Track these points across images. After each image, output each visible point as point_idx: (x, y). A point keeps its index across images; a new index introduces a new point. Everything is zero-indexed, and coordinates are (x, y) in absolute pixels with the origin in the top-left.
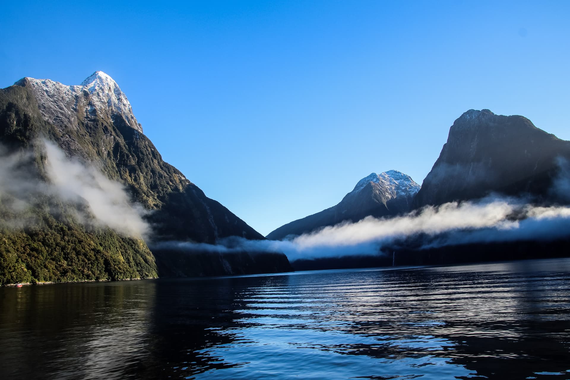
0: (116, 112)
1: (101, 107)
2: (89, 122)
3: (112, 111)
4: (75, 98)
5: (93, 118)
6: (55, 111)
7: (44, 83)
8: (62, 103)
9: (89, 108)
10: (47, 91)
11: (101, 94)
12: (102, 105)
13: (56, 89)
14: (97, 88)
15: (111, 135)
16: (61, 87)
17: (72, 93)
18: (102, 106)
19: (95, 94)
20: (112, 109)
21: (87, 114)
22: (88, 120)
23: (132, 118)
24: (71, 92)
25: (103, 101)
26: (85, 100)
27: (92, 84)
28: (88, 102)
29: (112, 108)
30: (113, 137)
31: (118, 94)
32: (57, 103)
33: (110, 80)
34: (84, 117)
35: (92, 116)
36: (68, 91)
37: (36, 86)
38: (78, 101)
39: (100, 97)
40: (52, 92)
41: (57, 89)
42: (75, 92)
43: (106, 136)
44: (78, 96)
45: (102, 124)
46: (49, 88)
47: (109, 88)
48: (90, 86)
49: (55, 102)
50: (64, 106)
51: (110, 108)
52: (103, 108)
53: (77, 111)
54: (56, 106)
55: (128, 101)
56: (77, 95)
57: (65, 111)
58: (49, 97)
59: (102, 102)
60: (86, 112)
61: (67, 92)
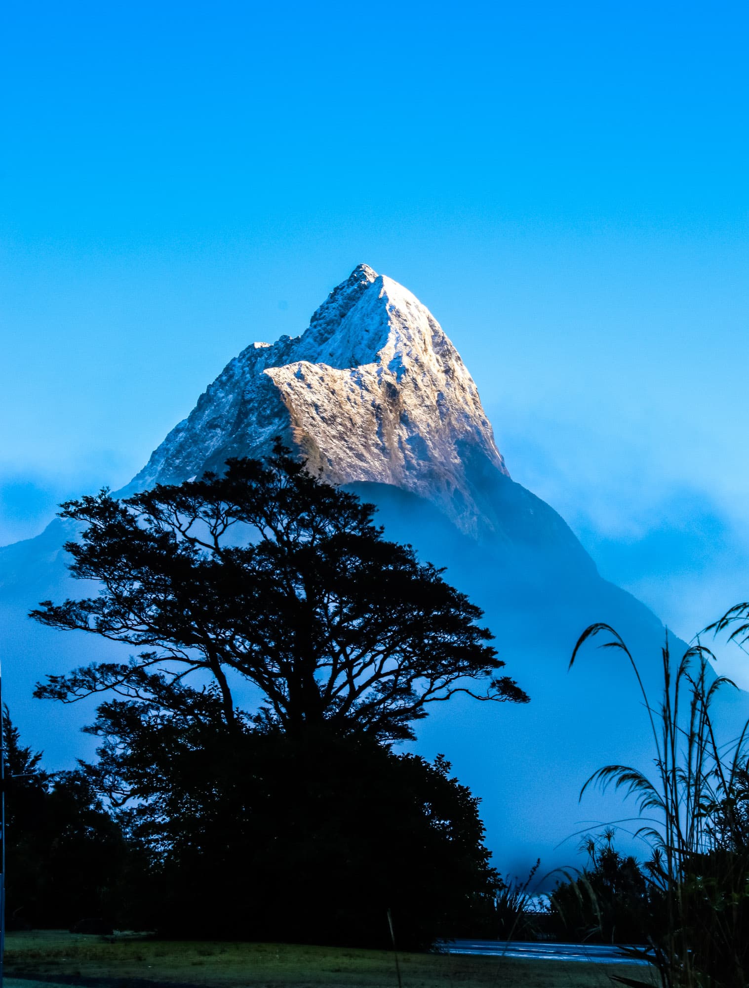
0: (461, 433)
1: (428, 425)
2: (419, 483)
3: (453, 429)
4: (372, 413)
5: (424, 470)
6: (351, 466)
7: (300, 376)
8: (354, 439)
9: (405, 434)
10: (316, 407)
11: (419, 379)
12: (427, 416)
13: (331, 395)
14: (406, 362)
15: (472, 514)
16: (335, 381)
17: (362, 397)
18: (430, 421)
19: (408, 383)
20: (450, 423)
21: (405, 454)
22: (417, 477)
23: (484, 423)
24: (360, 391)
25: (428, 403)
26: (391, 411)
27: (390, 348)
28: (398, 413)
29: (450, 419)
30: (475, 518)
31: (443, 356)
32: (346, 441)
33: (417, 307)
34: (403, 467)
35: (421, 462)
36: (353, 392)
37: (293, 397)
38: (380, 419)
39: (419, 393)
40: (327, 406)
41: (333, 392)
42: (367, 390)
43: (462, 518)
44: (379, 405)
45: (448, 484)
46: (315, 393)
47: (423, 346)
48: (386, 356)
49: (341, 437)
50: (362, 445)
51: (446, 421)
52: (433, 425)
53: (388, 453)
54: (348, 451)
55: (464, 367)
56: (378, 402)
57: (368, 462)
58: (325, 425)
59: (426, 406)
60: (402, 449)
61: (352, 396)
